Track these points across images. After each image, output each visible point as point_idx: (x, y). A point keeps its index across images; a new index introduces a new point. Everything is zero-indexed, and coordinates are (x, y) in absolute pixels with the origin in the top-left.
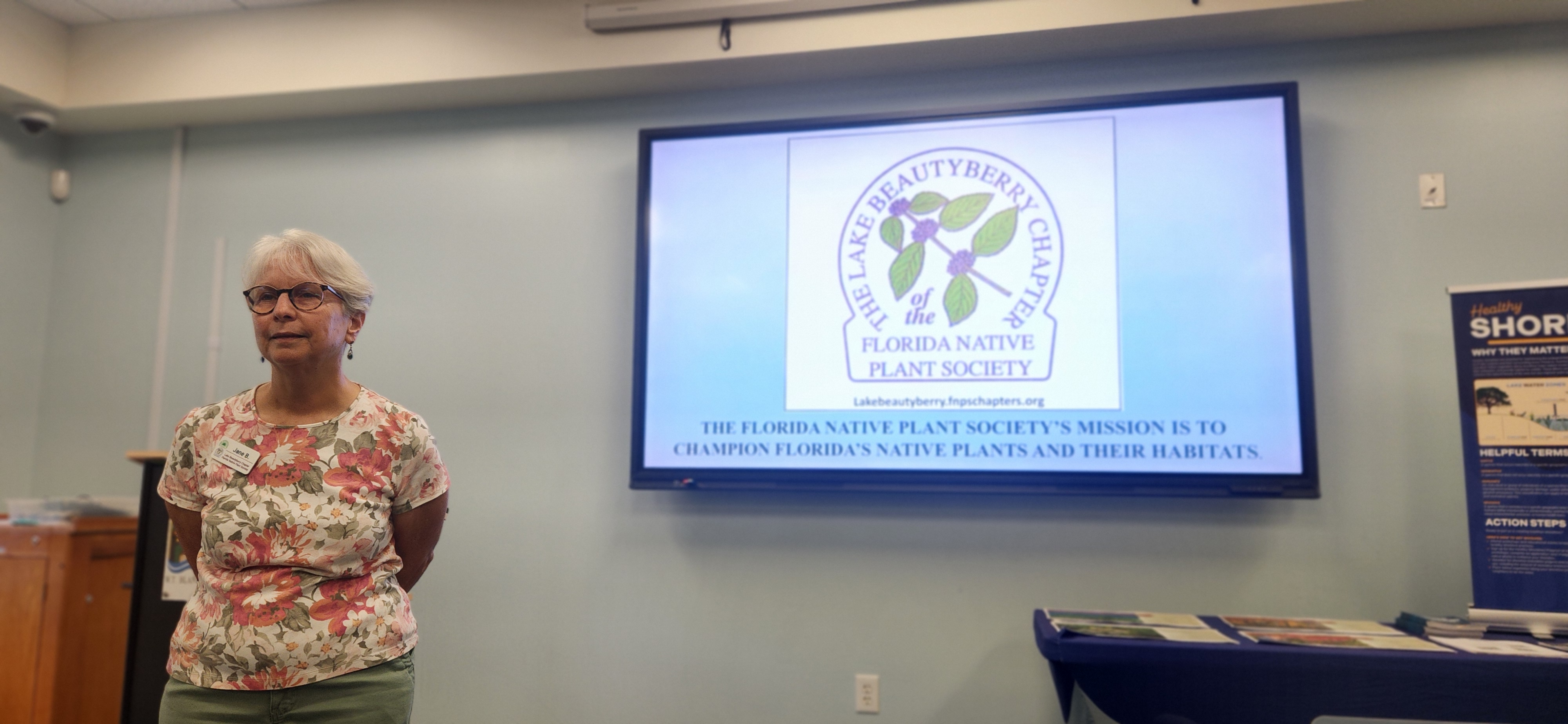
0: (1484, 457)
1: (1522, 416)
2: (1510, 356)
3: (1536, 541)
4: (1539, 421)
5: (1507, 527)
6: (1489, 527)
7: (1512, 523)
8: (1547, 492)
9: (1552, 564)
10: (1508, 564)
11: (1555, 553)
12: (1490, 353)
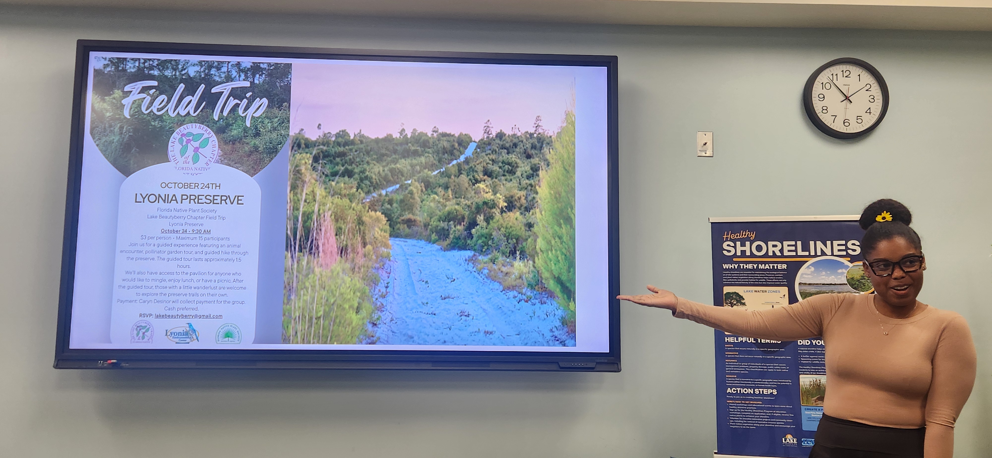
0: (728, 343)
2: (747, 270)
3: (758, 404)
5: (741, 394)
6: (729, 394)
7: (743, 391)
8: (766, 369)
9: (767, 421)
10: (740, 421)
11: (769, 413)
12: (734, 267)
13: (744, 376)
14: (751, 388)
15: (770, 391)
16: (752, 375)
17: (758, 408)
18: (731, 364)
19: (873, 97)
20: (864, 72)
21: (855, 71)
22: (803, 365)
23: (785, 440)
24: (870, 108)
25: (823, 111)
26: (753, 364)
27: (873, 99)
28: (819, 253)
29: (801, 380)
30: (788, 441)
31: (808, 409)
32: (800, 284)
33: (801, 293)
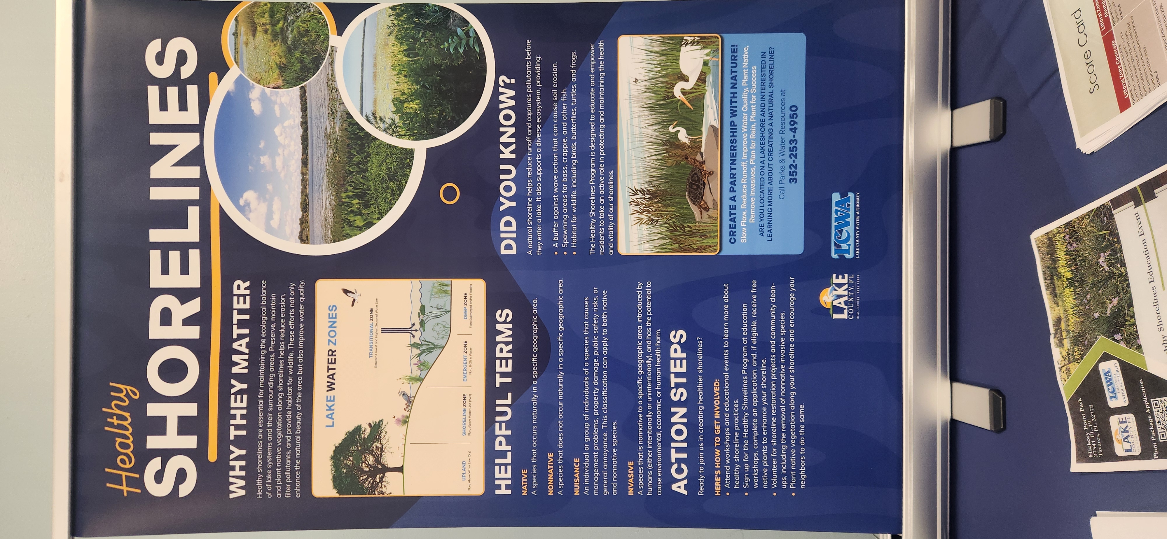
0: (514, 486)
1: (410, 401)
2: (251, 414)
3: (722, 392)
4: (425, 366)
5: (692, 449)
7: (679, 441)
8: (601, 361)
9: (778, 365)
10: (784, 456)
11: (750, 358)
12: (239, 458)
13: (627, 433)
14: (667, 415)
15: (676, 352)
16: (624, 411)
17: (736, 393)
18: (590, 478)
22: (584, 242)
23: (840, 310)
26: (586, 403)
28: (193, 172)
29: (635, 251)
30: (840, 303)
31: (732, 234)
32: (304, 239)
33: (337, 238)
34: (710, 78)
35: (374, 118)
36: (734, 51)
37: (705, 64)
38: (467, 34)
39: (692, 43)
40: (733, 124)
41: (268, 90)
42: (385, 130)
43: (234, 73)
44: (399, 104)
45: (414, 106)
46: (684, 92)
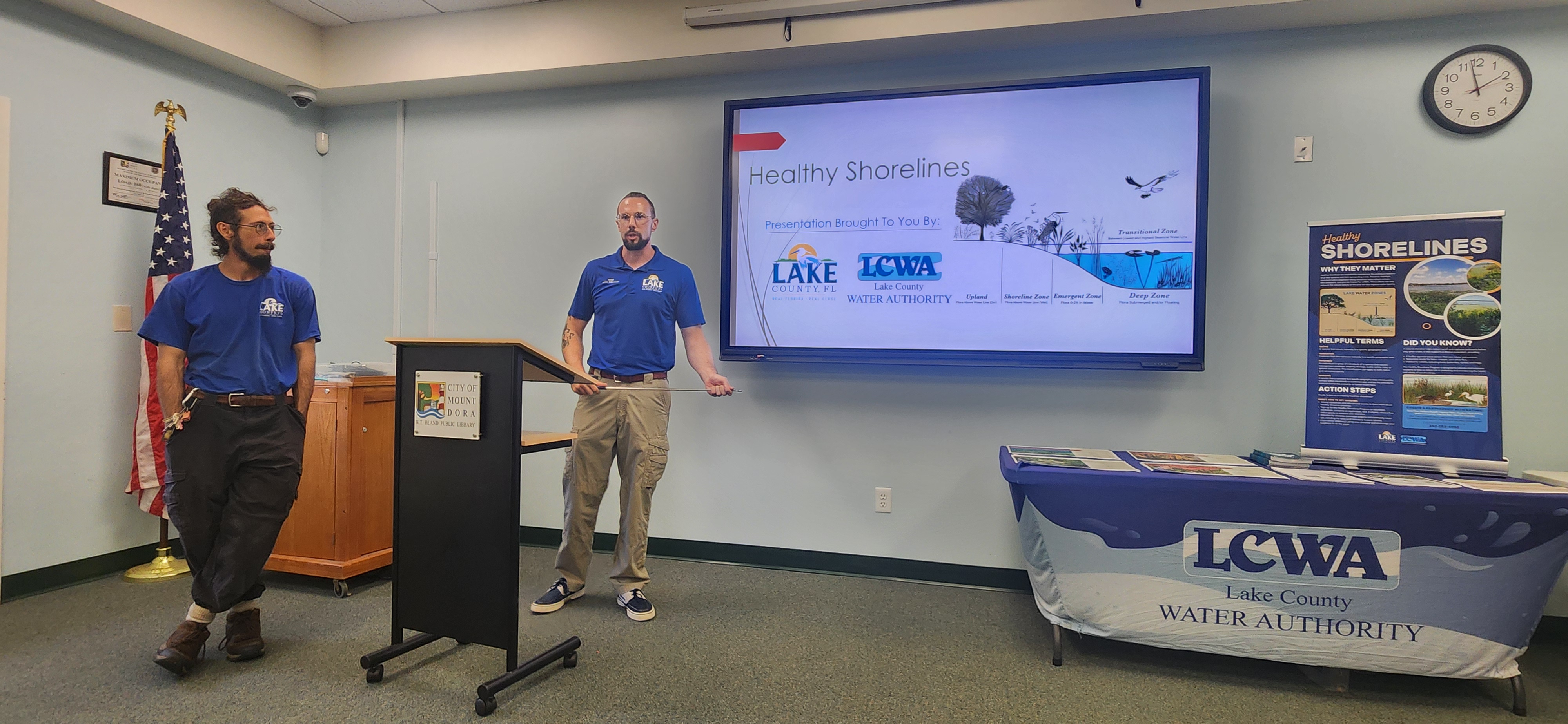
0: (1323, 344)
1: (1352, 315)
2: (1348, 272)
3: (1353, 402)
4: (1364, 319)
5: (1334, 393)
6: (1322, 392)
7: (1337, 389)
8: (1364, 368)
9: (1363, 419)
10: (1332, 418)
11: (1366, 411)
12: (1334, 269)
13: (1340, 375)
14: (1346, 387)
15: (1367, 390)
16: (1347, 374)
17: (1353, 406)
18: (1325, 365)
19: (1511, 86)
20: (1501, 59)
21: (1489, 58)
22: (1408, 364)
23: (1382, 436)
24: (1506, 98)
25: (1447, 106)
26: (1350, 364)
27: (1511, 87)
28: (1435, 252)
29: (1404, 379)
30: (1385, 437)
31: (1410, 407)
32: (1410, 285)
33: (1411, 294)
34: (1470, 403)
35: (1455, 304)
36: (1481, 411)
37: (1476, 402)
38: (1489, 331)
39: (1484, 398)
40: (1452, 409)
41: (1466, 274)
42: (1451, 308)
43: (1473, 264)
44: (1461, 311)
45: (1460, 316)
46: (1465, 395)
